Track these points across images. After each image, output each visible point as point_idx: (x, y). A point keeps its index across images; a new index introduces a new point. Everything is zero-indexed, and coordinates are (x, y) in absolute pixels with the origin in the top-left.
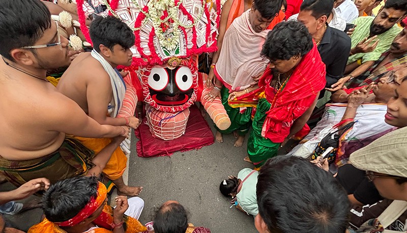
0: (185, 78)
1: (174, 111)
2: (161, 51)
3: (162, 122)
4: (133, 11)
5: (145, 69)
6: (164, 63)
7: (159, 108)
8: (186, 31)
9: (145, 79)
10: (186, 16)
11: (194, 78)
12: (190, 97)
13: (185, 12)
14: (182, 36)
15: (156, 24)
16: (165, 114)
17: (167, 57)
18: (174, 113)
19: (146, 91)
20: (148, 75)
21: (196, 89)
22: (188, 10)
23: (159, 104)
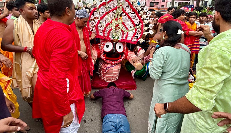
0: (120, 47)
1: (114, 63)
2: (111, 36)
3: (107, 69)
4: (107, 22)
5: (103, 43)
6: (111, 41)
7: (106, 61)
8: (124, 33)
9: (102, 47)
10: (126, 28)
11: (124, 47)
12: (122, 56)
13: (125, 27)
14: (121, 34)
15: (113, 27)
16: (109, 65)
17: (113, 39)
18: (114, 64)
19: (102, 52)
20: (104, 45)
21: (125, 52)
22: (127, 26)
23: (107, 60)
